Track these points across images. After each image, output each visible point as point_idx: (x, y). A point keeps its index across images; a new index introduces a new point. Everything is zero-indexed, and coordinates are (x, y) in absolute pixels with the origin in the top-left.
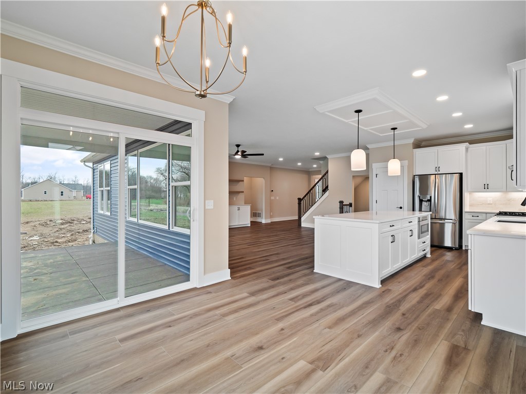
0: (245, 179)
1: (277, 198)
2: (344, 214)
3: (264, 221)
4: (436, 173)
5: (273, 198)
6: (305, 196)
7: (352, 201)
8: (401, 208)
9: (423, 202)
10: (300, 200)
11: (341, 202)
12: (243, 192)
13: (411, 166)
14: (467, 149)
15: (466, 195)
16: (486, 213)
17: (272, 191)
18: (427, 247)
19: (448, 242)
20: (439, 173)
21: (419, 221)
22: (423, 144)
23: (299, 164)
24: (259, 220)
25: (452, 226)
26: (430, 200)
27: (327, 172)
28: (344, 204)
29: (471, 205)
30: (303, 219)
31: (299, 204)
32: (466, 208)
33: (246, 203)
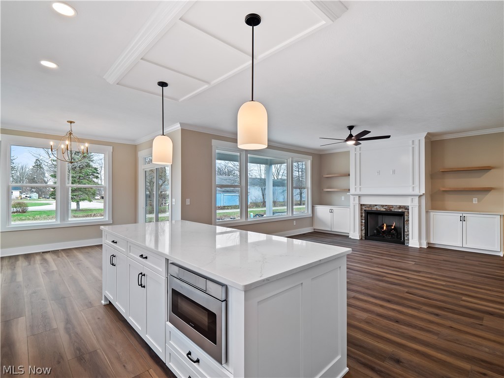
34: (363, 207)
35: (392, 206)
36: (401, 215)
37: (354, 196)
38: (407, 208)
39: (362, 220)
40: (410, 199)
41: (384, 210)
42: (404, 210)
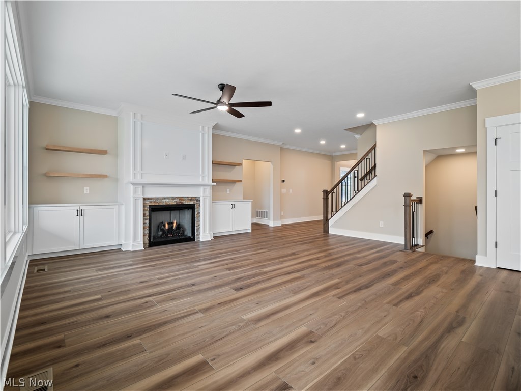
0: (244, 162)
1: (291, 191)
3: (272, 224)
5: (284, 191)
6: (335, 187)
7: (421, 194)
10: (326, 193)
11: (407, 196)
12: (241, 181)
17: (284, 181)
23: (323, 142)
24: (264, 221)
27: (374, 147)
28: (411, 198)
30: (331, 222)
31: (326, 199)
33: (245, 198)
34: (148, 202)
35: (183, 198)
36: (191, 207)
37: (136, 186)
38: (198, 199)
40: (202, 189)
42: (195, 202)
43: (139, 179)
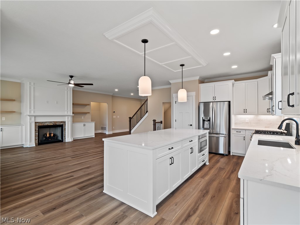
0: (92, 103)
1: (118, 117)
2: (157, 131)
3: (107, 133)
4: (214, 101)
6: (134, 116)
7: (162, 120)
8: (191, 125)
9: (205, 121)
10: (130, 118)
11: (154, 121)
12: (89, 113)
13: (198, 96)
14: (233, 84)
15: (233, 117)
16: (246, 130)
17: (114, 112)
18: (205, 158)
19: (221, 151)
20: (215, 101)
21: (199, 139)
22: (206, 81)
23: (132, 94)
24: (103, 132)
25: (224, 138)
26: (209, 120)
27: (147, 100)
28: (156, 122)
29: (236, 124)
30: (132, 131)
31: (130, 121)
32: (233, 126)
33: (92, 121)
34: (37, 124)
35: (57, 122)
36: (61, 126)
37: (31, 117)
38: (64, 122)
39: (36, 132)
40: (67, 117)
41: (52, 124)
42: (63, 124)
43: (32, 114)
